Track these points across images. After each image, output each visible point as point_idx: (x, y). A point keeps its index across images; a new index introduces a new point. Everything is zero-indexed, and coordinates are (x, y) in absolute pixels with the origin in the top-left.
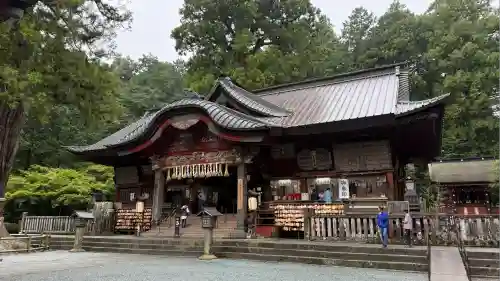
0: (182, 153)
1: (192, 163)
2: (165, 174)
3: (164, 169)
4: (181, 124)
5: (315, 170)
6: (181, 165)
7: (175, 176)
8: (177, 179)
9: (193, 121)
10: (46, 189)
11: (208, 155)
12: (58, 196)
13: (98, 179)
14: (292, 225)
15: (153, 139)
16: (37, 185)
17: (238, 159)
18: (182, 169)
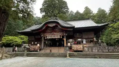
0: (49, 33)
1: (52, 35)
2: (45, 37)
3: (45, 36)
4: (51, 25)
5: (78, 37)
6: (49, 35)
7: (47, 38)
8: (48, 39)
9: (54, 25)
10: (9, 41)
11: (56, 33)
12: (12, 43)
13: (21, 39)
14: (76, 49)
15: (43, 29)
16: (6, 40)
17: (65, 34)
18: (49, 36)
